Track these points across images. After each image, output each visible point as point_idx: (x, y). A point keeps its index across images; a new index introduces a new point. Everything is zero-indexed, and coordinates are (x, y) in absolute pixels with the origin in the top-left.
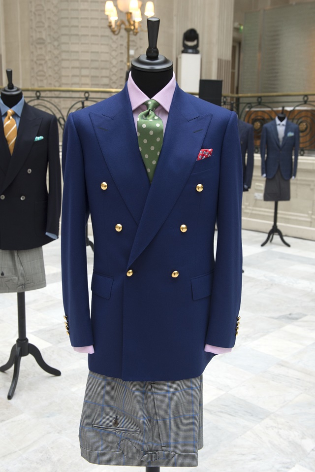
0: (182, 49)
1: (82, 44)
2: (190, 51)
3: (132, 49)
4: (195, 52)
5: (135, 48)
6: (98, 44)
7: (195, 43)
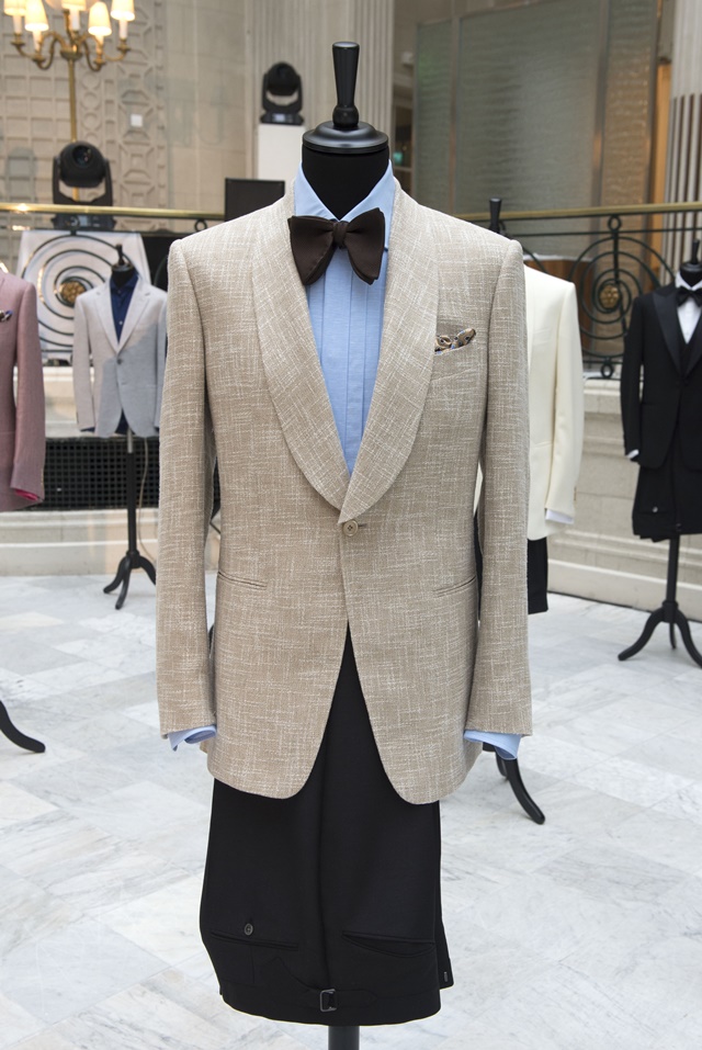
0: (261, 112)
1: (9, 98)
2: (280, 118)
3: (138, 113)
4: (290, 121)
5: (146, 109)
6: (50, 100)
7: (294, 97)
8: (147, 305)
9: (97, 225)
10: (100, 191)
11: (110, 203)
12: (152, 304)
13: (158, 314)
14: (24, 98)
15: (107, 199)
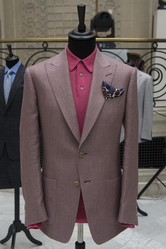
0: (158, 5)
1: (65, 6)
2: (165, 7)
3: (111, 9)
5: (114, 7)
8: (140, 80)
9: (108, 47)
10: (109, 33)
11: (114, 37)
12: (143, 80)
13: (146, 85)
14: (70, 6)
15: (112, 35)
